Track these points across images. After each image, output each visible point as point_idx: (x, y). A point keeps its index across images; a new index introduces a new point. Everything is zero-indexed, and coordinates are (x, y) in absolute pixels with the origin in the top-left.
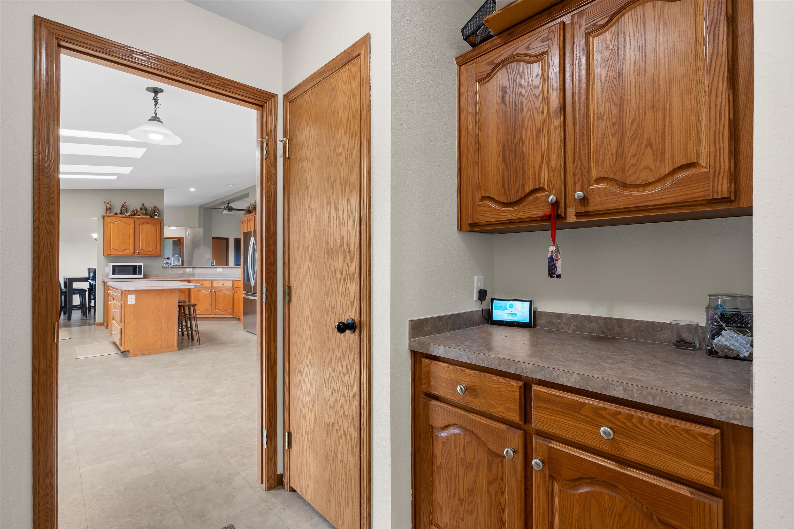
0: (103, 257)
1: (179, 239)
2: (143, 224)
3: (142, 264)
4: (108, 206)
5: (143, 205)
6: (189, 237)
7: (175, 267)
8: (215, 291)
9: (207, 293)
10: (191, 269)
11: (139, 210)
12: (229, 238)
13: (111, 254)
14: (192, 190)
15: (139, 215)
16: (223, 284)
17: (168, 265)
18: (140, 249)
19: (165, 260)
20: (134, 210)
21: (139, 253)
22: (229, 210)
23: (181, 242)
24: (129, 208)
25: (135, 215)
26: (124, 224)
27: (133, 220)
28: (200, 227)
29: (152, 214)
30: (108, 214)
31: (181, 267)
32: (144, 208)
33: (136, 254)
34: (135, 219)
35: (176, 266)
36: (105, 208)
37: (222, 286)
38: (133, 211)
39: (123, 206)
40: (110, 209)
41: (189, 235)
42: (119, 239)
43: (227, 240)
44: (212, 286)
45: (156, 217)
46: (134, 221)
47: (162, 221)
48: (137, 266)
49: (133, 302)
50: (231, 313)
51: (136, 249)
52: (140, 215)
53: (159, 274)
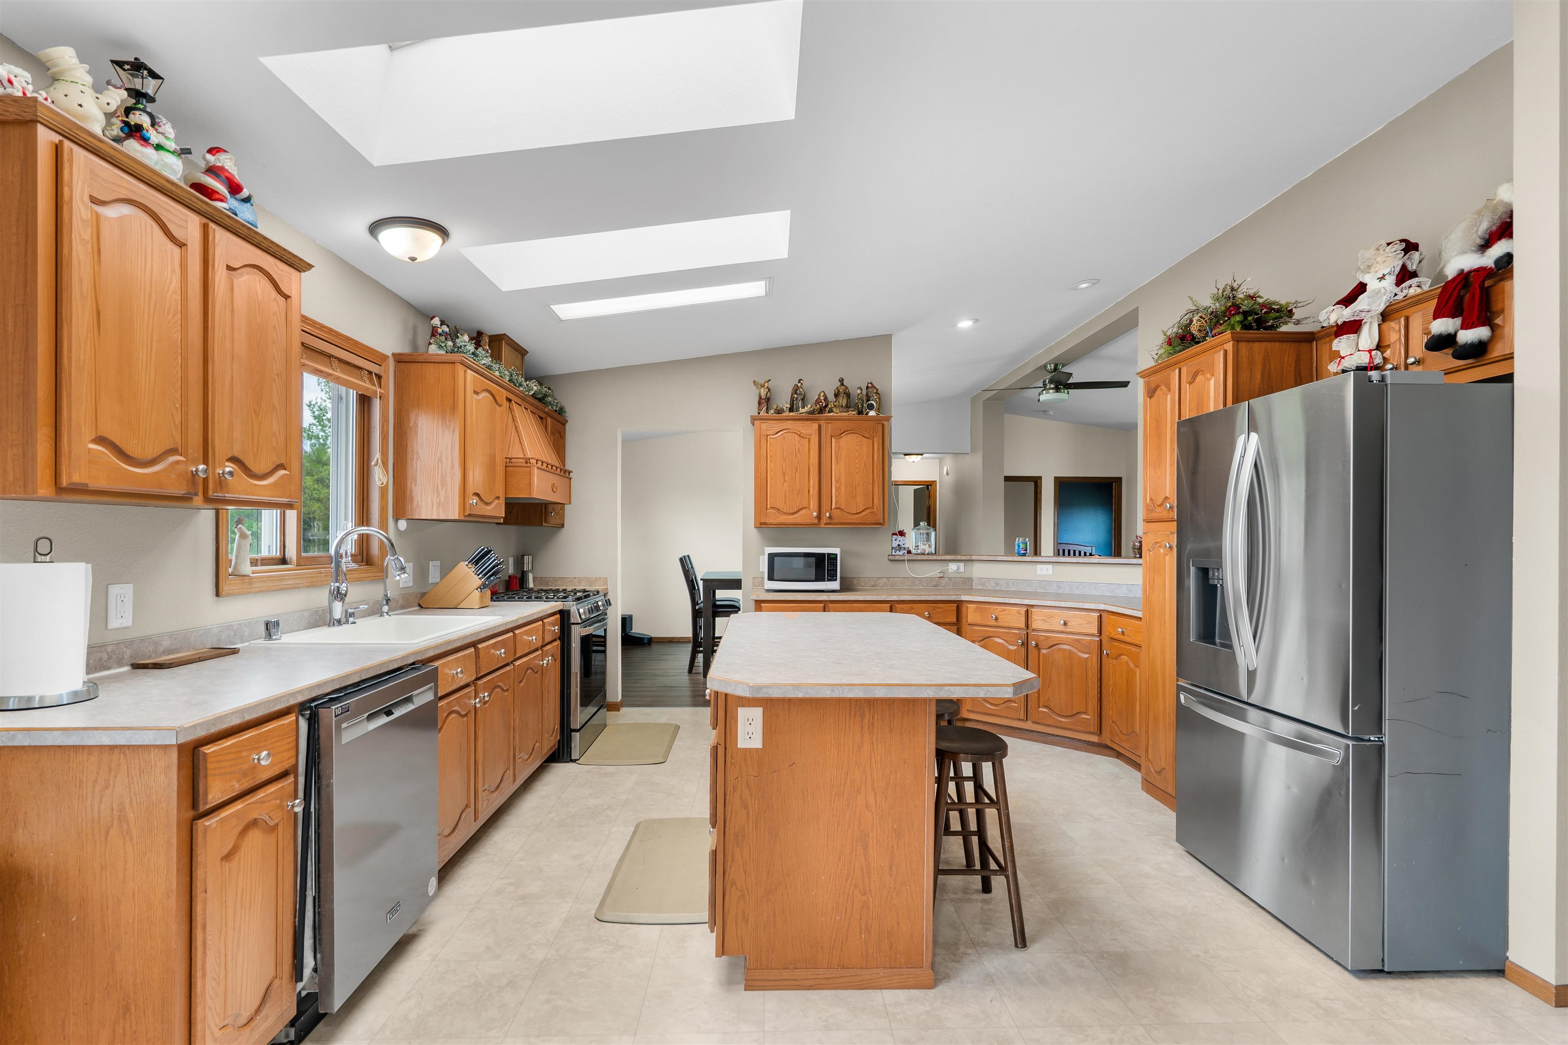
0: (755, 530)
1: (928, 486)
2: (839, 436)
3: (836, 551)
4: (763, 392)
5: (841, 381)
6: (949, 480)
7: (919, 557)
8: (1037, 645)
9: (1011, 647)
10: (962, 565)
11: (831, 397)
12: (1040, 478)
13: (768, 521)
14: (965, 324)
15: (831, 411)
16: (1065, 624)
17: (901, 553)
18: (833, 506)
19: (895, 537)
20: (819, 398)
21: (830, 517)
22: (1057, 389)
23: (932, 492)
24: (809, 396)
25: (821, 411)
26: (796, 436)
27: (815, 426)
28: (973, 450)
29: (862, 405)
30: (763, 413)
31: (935, 557)
32: (842, 392)
33: (824, 521)
34: (822, 423)
35: (923, 554)
36: (757, 399)
37: (1062, 628)
38: (818, 401)
39: (796, 390)
40: (768, 400)
41: (947, 474)
42: (785, 481)
43: (1036, 481)
44: (1027, 626)
45: (872, 413)
46: (820, 426)
47: (886, 423)
48: (823, 555)
49: (756, 743)
50: (1094, 727)
51: (824, 509)
52: (834, 409)
53: (879, 578)
